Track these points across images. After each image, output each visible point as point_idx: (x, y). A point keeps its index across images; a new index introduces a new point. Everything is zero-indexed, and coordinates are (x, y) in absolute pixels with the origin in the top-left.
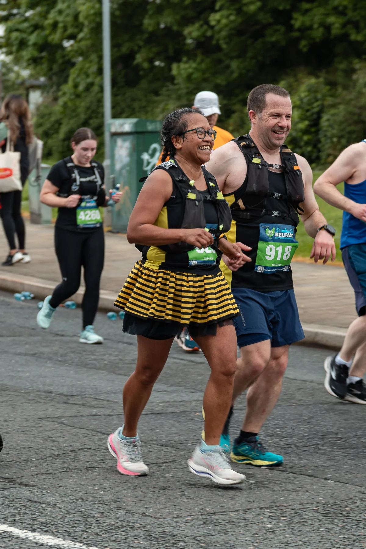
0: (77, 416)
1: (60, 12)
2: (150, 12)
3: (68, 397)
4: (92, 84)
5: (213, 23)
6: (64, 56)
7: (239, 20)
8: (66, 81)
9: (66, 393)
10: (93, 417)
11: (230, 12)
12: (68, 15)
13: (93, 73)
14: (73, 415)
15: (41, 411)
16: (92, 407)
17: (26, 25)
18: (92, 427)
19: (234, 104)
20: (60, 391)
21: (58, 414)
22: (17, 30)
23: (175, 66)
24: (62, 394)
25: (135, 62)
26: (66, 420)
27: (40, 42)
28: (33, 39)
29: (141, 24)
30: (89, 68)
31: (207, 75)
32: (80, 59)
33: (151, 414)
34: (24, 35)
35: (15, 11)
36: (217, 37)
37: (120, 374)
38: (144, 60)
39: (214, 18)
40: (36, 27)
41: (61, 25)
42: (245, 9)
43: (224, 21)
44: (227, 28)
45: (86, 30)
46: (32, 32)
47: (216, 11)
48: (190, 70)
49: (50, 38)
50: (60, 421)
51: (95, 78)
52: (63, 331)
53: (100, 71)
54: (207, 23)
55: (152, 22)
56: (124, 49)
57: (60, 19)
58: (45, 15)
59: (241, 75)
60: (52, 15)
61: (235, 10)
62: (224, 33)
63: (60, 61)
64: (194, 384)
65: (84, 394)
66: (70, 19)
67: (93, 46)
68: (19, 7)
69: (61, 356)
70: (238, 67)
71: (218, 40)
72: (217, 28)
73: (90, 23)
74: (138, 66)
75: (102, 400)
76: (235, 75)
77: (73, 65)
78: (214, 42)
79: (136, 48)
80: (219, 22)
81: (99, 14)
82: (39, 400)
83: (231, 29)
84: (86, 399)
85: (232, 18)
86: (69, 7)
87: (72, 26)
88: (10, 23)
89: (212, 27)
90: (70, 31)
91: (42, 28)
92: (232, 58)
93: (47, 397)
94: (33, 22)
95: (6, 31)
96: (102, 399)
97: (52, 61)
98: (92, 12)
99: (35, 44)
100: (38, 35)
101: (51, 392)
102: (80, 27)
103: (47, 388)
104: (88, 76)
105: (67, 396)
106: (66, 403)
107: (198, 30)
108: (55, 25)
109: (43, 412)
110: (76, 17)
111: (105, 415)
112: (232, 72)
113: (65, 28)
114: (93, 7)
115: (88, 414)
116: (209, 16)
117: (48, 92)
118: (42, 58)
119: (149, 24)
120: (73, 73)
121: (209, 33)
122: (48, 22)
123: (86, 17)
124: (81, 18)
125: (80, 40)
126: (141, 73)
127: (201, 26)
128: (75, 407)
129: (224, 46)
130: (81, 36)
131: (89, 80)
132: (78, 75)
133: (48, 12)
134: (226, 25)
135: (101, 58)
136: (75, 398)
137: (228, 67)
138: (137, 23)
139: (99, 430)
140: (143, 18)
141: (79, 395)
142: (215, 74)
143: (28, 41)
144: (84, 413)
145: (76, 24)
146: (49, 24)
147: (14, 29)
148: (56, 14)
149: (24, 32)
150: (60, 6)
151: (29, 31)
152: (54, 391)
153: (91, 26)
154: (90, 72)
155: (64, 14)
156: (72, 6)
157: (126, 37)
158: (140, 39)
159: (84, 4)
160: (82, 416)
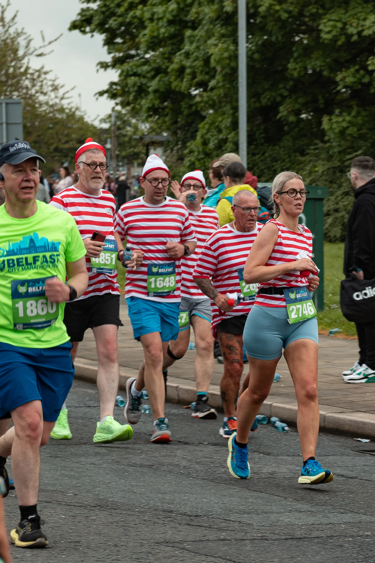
0: (203, 541)
1: (187, 55)
2: (296, 55)
3: (192, 518)
4: (225, 141)
5: (371, 68)
6: (190, 106)
8: (193, 137)
9: (189, 513)
10: (221, 543)
12: (197, 59)
13: (226, 128)
14: (198, 539)
15: (159, 534)
16: (219, 529)
17: (145, 68)
18: (220, 554)
20: (182, 510)
21: (178, 538)
22: (135, 74)
23: (325, 119)
24: (185, 514)
25: (279, 116)
26: (188, 545)
27: (162, 89)
28: (153, 85)
29: (285, 69)
30: (221, 122)
31: (364, 131)
32: (211, 111)
33: (292, 538)
34: (144, 81)
35: (133, 52)
38: (289, 113)
40: (158, 71)
41: (188, 71)
45: (218, 77)
46: (154, 77)
48: (345, 124)
49: (175, 86)
50: (181, 546)
53: (235, 125)
54: (364, 67)
55: (298, 66)
56: (264, 101)
57: (187, 63)
58: (169, 58)
60: (178, 58)
63: (186, 112)
65: (211, 514)
66: (198, 63)
67: (226, 95)
68: (137, 49)
73: (223, 68)
74: (281, 120)
75: (233, 521)
77: (203, 118)
79: (279, 99)
81: (235, 57)
82: (156, 520)
84: (214, 520)
86: (198, 47)
87: (202, 72)
88: (126, 66)
89: (371, 73)
90: (199, 78)
91: (165, 72)
93: (166, 517)
94: (154, 65)
95: (120, 75)
97: (177, 112)
98: (226, 55)
99: (156, 91)
100: (160, 81)
101: (171, 512)
102: (211, 73)
104: (220, 131)
105: (190, 516)
106: (189, 525)
107: (354, 76)
108: (181, 70)
109: (162, 536)
110: (207, 60)
111: (236, 540)
113: (194, 75)
114: (227, 50)
115: (216, 539)
116: (367, 60)
117: (172, 150)
118: (164, 108)
119: (295, 69)
120: (203, 127)
121: (366, 80)
122: (174, 66)
123: (218, 62)
124: (213, 63)
125: (212, 89)
126: (285, 128)
127: (357, 71)
128: (200, 530)
130: (212, 83)
131: (222, 136)
132: (208, 131)
133: (172, 53)
135: (236, 109)
136: (199, 519)
138: (280, 68)
139: (228, 557)
140: (288, 62)
141: (205, 516)
143: (149, 87)
144: (211, 538)
145: (207, 70)
146: (173, 70)
147: (131, 73)
148: (182, 58)
149: (144, 77)
150: (187, 47)
151: (149, 75)
152: (175, 509)
153: (224, 72)
154: (223, 126)
155: (193, 57)
156: (202, 48)
157: (266, 85)
158: (284, 88)
159: (216, 45)
160: (208, 540)
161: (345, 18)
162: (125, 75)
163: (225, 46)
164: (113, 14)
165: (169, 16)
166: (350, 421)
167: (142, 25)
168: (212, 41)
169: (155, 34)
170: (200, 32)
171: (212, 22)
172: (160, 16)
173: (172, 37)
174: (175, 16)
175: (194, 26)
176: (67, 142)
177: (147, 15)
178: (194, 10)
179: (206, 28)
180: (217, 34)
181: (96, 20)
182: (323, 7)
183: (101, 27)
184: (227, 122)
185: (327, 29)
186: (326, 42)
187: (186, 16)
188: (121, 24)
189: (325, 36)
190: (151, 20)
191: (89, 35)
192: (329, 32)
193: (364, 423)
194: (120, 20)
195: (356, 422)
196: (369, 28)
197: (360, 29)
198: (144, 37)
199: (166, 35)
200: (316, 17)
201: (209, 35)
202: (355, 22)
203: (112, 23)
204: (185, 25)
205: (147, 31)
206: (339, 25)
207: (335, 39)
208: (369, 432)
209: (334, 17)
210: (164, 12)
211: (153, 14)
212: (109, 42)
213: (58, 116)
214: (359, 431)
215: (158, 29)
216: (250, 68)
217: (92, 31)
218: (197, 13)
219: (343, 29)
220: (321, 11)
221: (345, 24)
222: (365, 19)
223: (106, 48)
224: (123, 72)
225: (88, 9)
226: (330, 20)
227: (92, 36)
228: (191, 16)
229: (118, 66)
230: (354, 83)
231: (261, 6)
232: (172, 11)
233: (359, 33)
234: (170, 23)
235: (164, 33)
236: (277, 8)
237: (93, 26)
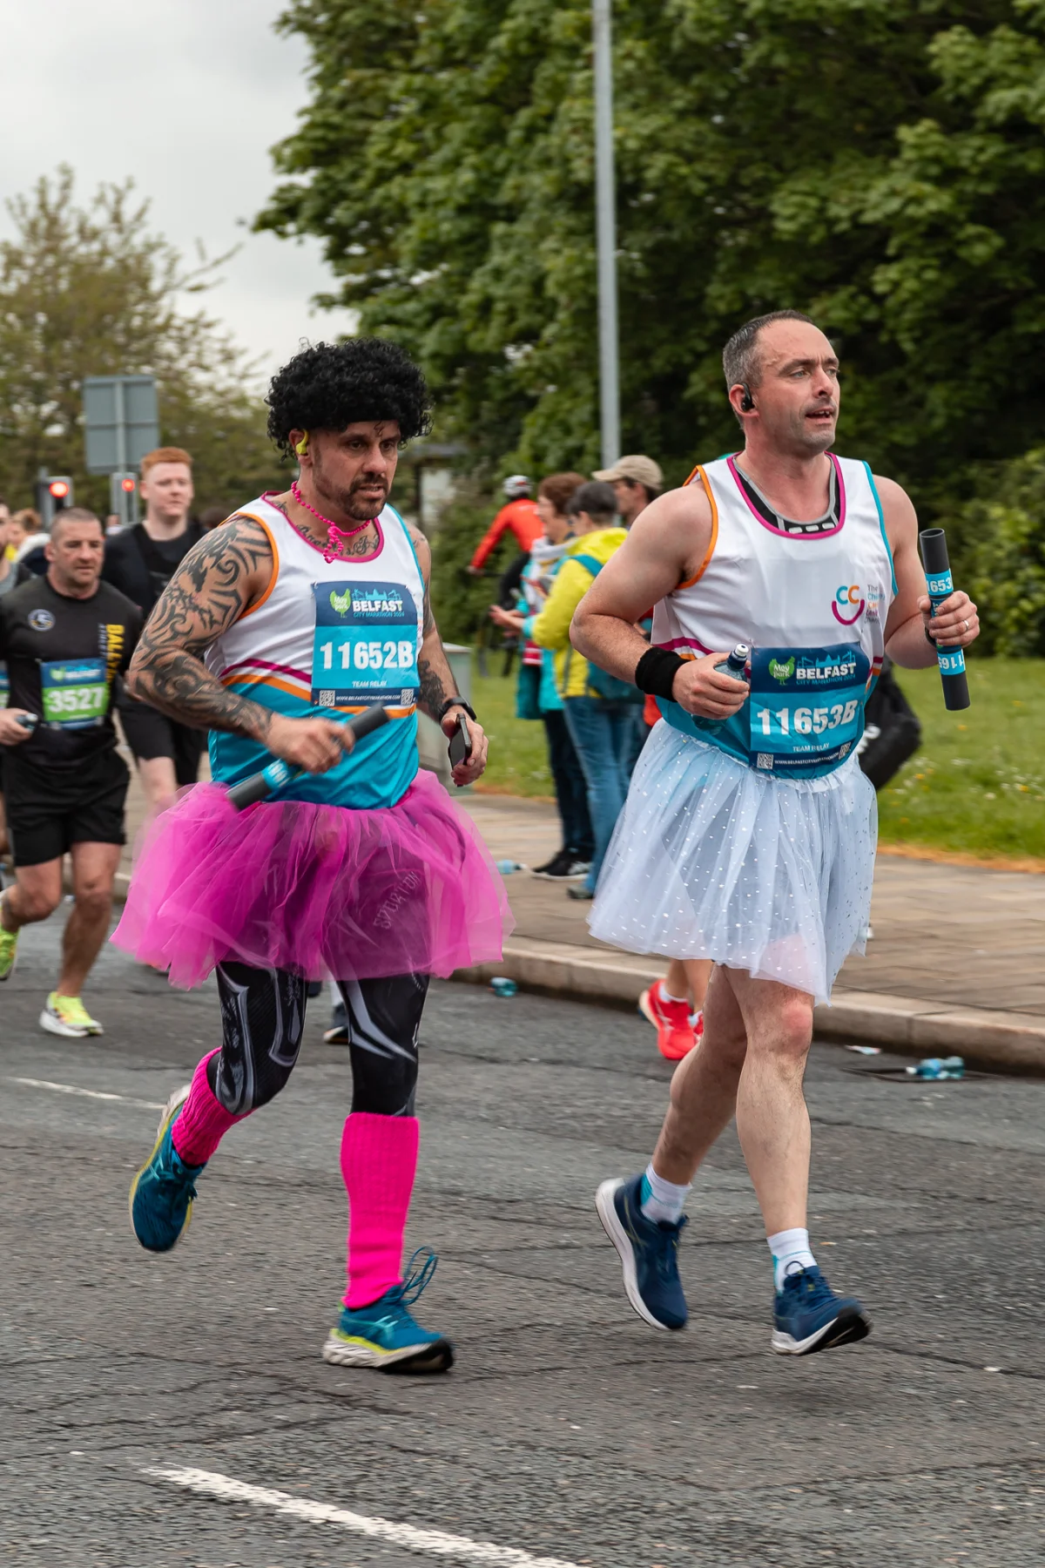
0: (521, 1249)
1: (498, 274)
2: (722, 267)
3: (501, 1205)
5: (881, 288)
6: (506, 384)
7: (949, 282)
8: (513, 446)
9: (496, 1196)
10: (561, 1252)
11: (923, 262)
12: (517, 281)
13: (582, 424)
14: (511, 1245)
15: (429, 1237)
16: (558, 1226)
17: (412, 306)
18: (558, 1274)
19: (937, 496)
20: (481, 1190)
21: (471, 1243)
22: (391, 321)
24: (486, 1198)
25: (689, 394)
26: (492, 1257)
27: (448, 350)
28: (430, 341)
29: (702, 297)
30: (570, 411)
31: (868, 424)
32: (551, 388)
33: (709, 1243)
34: (408, 333)
35: (385, 273)
36: (891, 323)
37: (637, 1151)
39: (883, 277)
40: (438, 312)
41: (500, 306)
42: (963, 253)
43: (911, 284)
44: (919, 304)
45: (562, 316)
46: (429, 325)
47: (889, 260)
49: (473, 341)
50: (476, 1260)
51: (587, 436)
52: (493, 1050)
54: (867, 290)
55: (728, 290)
56: (658, 363)
57: (498, 290)
58: (458, 285)
59: (952, 422)
60: (478, 282)
61: (937, 255)
62: (908, 316)
63: (499, 395)
64: (821, 1172)
65: (541, 1196)
66: (521, 291)
67: (580, 355)
68: (394, 264)
69: (489, 1107)
70: (947, 403)
71: (893, 332)
72: (891, 302)
73: (573, 298)
74: (692, 403)
75: (586, 1210)
76: (938, 423)
77: (532, 403)
78: (884, 338)
79: (688, 359)
80: (896, 285)
82: (427, 1210)
83: (928, 306)
84: (548, 1208)
85: (930, 275)
86: (519, 259)
87: (529, 308)
88: (371, 305)
89: (879, 300)
90: (523, 320)
91: (454, 314)
92: (931, 380)
93: (447, 1205)
94: (428, 300)
95: (361, 323)
96: (587, 1207)
97: (478, 394)
98: (579, 270)
99: (435, 356)
100: (442, 333)
101: (458, 1194)
102: (547, 309)
103: (447, 1183)
104: (568, 431)
105: (496, 1201)
106: (494, 1218)
107: (846, 307)
108: (486, 306)
109: (437, 1240)
110: (538, 285)
111: (592, 1246)
112: (932, 415)
113: (511, 315)
114: (579, 260)
115: (550, 1244)
116: (872, 272)
117: (469, 473)
118: (451, 390)
119: (721, 297)
120: (531, 425)
121: (872, 315)
122: (470, 299)
123: (562, 286)
124: (551, 289)
125: (548, 345)
126: (702, 421)
127: (853, 297)
128: (517, 1228)
129: (908, 346)
130: (549, 332)
131: (571, 442)
132: (545, 430)
133: (467, 274)
134: (915, 295)
136: (516, 1207)
137: (920, 403)
138: (691, 295)
139: (575, 1281)
140: (708, 282)
141: (528, 1200)
142: (886, 421)
143: (419, 347)
144: (540, 1242)
145: (538, 303)
146: (470, 306)
147: (381, 318)
148: (487, 279)
149: (408, 324)
150: (497, 258)
151: (420, 321)
152: (466, 1189)
153: (574, 307)
154: (574, 420)
155: (509, 278)
156: (527, 258)
157: (662, 332)
158: (700, 336)
159: (557, 252)
160: (534, 1248)
161: (825, 188)
162: (371, 323)
163: (575, 252)
164: (343, 196)
165: (460, 198)
166: (838, 1010)
167: (401, 216)
168: (550, 243)
169: (430, 235)
170: (523, 228)
171: (549, 203)
172: (441, 196)
173: (467, 239)
174: (471, 197)
175: (511, 213)
176: (253, 468)
177: (413, 197)
178: (510, 181)
179: (535, 216)
180: (559, 230)
181: (308, 209)
182: (779, 167)
183: (319, 223)
184: (583, 412)
185: (788, 211)
186: (786, 237)
187: (493, 195)
188: (361, 216)
189: (785, 227)
190: (422, 205)
191: (292, 241)
192: (791, 218)
193: (867, 1015)
194: (359, 207)
195: (849, 1012)
196: (876, 207)
197: (856, 207)
198: (408, 240)
199: (455, 236)
200: (764, 188)
201: (543, 231)
202: (844, 196)
203: (340, 214)
204: (491, 213)
205: (412, 231)
206: (813, 202)
207: (805, 231)
208: (877, 1032)
209: (802, 185)
210: (449, 189)
211: (425, 193)
212: (336, 254)
213: (236, 413)
214: (858, 1031)
215: (436, 226)
216: (625, 298)
217: (301, 231)
218: (518, 188)
219: (821, 210)
220: (775, 175)
221: (824, 200)
222: (866, 188)
223: (329, 264)
224: (365, 315)
225: (291, 187)
226: (793, 193)
227: (300, 242)
228: (505, 195)
229: (355, 303)
230: (846, 321)
231: (648, 167)
232: (465, 187)
233: (854, 218)
234: (462, 210)
235: (448, 233)
236: (684, 170)
237: (302, 222)
